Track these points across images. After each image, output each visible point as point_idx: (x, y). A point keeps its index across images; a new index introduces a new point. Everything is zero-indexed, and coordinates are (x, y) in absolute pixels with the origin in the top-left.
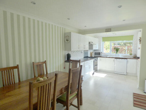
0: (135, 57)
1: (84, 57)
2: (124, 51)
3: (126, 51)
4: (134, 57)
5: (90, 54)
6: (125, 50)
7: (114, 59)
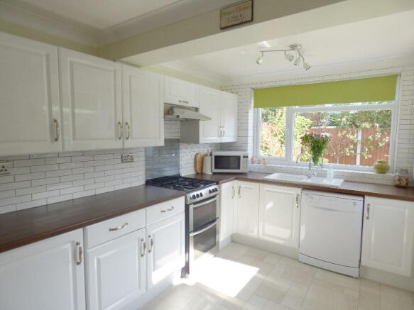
0: (404, 183)
1: (148, 183)
2: (352, 147)
3: (359, 146)
4: (398, 186)
5: (195, 163)
6: (355, 145)
7: (299, 190)
